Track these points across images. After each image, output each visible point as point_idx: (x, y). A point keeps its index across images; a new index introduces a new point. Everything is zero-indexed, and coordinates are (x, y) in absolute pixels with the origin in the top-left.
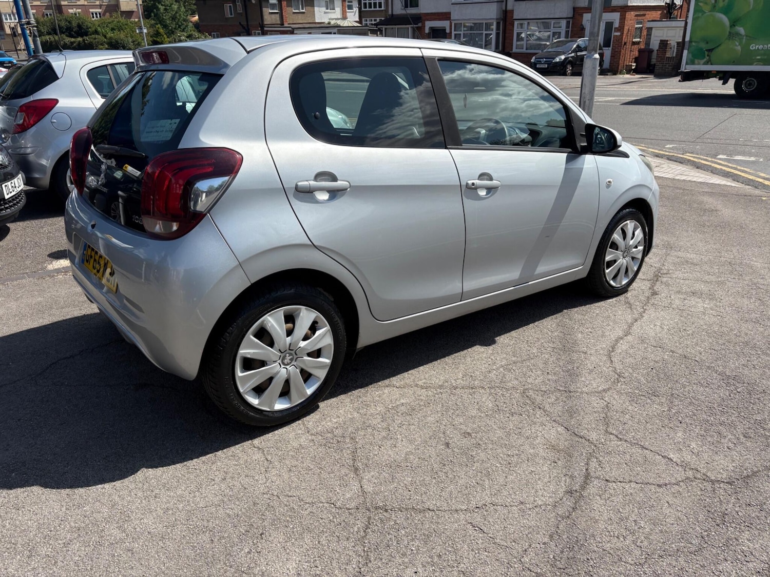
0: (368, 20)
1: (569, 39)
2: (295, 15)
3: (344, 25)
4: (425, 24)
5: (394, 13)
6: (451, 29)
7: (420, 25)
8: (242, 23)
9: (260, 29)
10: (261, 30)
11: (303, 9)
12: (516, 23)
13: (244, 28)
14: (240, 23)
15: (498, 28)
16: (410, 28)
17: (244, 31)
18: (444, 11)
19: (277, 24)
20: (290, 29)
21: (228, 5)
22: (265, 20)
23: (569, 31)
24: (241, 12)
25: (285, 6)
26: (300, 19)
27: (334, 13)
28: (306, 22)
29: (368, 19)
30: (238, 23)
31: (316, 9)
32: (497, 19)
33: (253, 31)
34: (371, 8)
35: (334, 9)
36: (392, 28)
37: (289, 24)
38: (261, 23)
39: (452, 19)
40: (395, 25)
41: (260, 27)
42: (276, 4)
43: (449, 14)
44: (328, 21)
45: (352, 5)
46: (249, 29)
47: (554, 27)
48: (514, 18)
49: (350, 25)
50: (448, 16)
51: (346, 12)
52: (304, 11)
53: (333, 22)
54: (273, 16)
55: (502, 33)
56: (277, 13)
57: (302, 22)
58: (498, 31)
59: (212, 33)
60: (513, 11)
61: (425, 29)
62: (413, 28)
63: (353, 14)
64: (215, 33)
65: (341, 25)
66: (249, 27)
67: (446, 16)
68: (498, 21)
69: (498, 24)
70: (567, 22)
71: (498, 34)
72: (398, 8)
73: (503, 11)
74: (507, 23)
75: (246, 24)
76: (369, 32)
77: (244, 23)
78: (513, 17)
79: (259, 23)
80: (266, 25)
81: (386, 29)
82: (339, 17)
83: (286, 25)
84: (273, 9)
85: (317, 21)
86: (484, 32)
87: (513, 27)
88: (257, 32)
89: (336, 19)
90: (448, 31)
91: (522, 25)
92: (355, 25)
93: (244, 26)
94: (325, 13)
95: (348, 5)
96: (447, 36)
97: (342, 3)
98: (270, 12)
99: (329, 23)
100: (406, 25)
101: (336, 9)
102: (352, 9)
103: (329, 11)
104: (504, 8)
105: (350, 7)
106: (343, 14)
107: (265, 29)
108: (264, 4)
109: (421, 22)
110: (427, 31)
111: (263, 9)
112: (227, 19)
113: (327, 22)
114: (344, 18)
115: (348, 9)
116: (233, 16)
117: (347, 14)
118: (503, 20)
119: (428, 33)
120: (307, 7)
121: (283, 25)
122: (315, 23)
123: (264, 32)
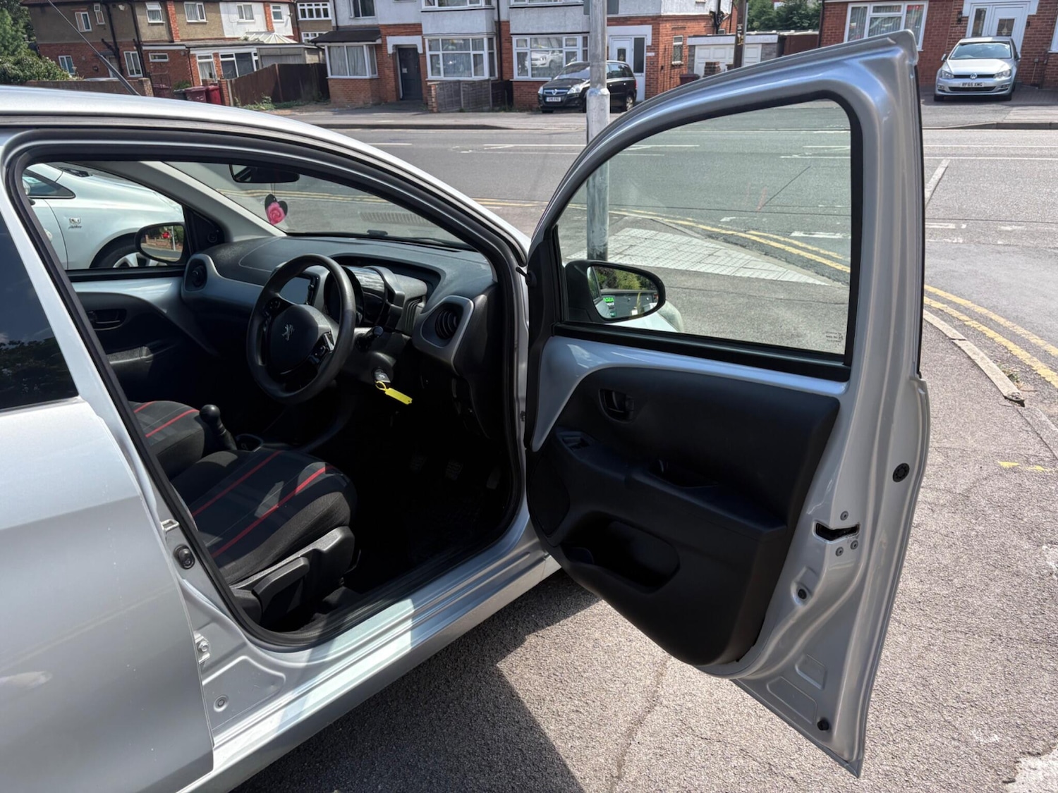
0: (310, 35)
2: (192, 26)
3: (270, 43)
4: (386, 40)
5: (340, 24)
6: (424, 48)
7: (379, 41)
8: (106, 41)
9: (135, 48)
10: (137, 50)
11: (202, 18)
12: (514, 39)
13: (109, 47)
14: (103, 40)
15: (491, 47)
16: (365, 47)
17: (111, 51)
18: (413, 21)
19: (166, 41)
20: (184, 48)
21: (82, 13)
22: (141, 34)
23: (587, 50)
24: (104, 23)
25: (173, 14)
26: (199, 33)
27: (254, 23)
28: (209, 37)
29: (310, 33)
30: (100, 41)
31: (223, 16)
32: (488, 34)
33: (125, 52)
34: (313, 17)
35: (253, 19)
36: (339, 47)
37: (182, 40)
38: (136, 40)
39: (424, 33)
40: (343, 42)
41: (136, 46)
42: (158, 11)
43: (420, 25)
44: (245, 35)
45: (280, 12)
46: (118, 49)
47: (566, 45)
48: (511, 32)
49: (278, 42)
50: (419, 29)
51: (271, 23)
52: (204, 20)
53: (251, 38)
54: (156, 27)
55: (497, 54)
56: (162, 24)
57: (202, 37)
58: (491, 51)
59: (60, 57)
60: (508, 22)
61: (386, 48)
62: (370, 47)
63: (284, 24)
64: (64, 57)
65: (265, 42)
66: (119, 47)
67: (415, 29)
68: (490, 36)
69: (490, 40)
70: (584, 37)
71: (491, 55)
72: (346, 17)
73: (495, 22)
74: (503, 40)
75: (112, 41)
76: (306, 52)
77: (110, 40)
78: (509, 31)
79: (134, 40)
80: (145, 42)
81: (329, 48)
82: (263, 29)
83: (177, 41)
84: (154, 19)
85: (227, 36)
86: (472, 53)
87: (512, 45)
88: (131, 53)
89: (257, 33)
90: (420, 51)
91: (522, 42)
92: (287, 42)
93: (110, 44)
94: (239, 23)
95: (274, 12)
97: (265, 10)
98: (149, 24)
99: (246, 39)
100: (358, 41)
101: (255, 16)
102: (281, 18)
103: (244, 20)
104: (496, 18)
105: (278, 16)
106: (267, 26)
107: (144, 48)
108: (138, 10)
109: (380, 37)
110: (390, 50)
111: (138, 17)
112: (81, 35)
113: (242, 38)
114: (270, 30)
115: (275, 19)
116: (91, 30)
117: (274, 25)
118: (496, 34)
119: (393, 54)
120: (209, 14)
121: (173, 42)
122: (224, 39)
123: (142, 54)
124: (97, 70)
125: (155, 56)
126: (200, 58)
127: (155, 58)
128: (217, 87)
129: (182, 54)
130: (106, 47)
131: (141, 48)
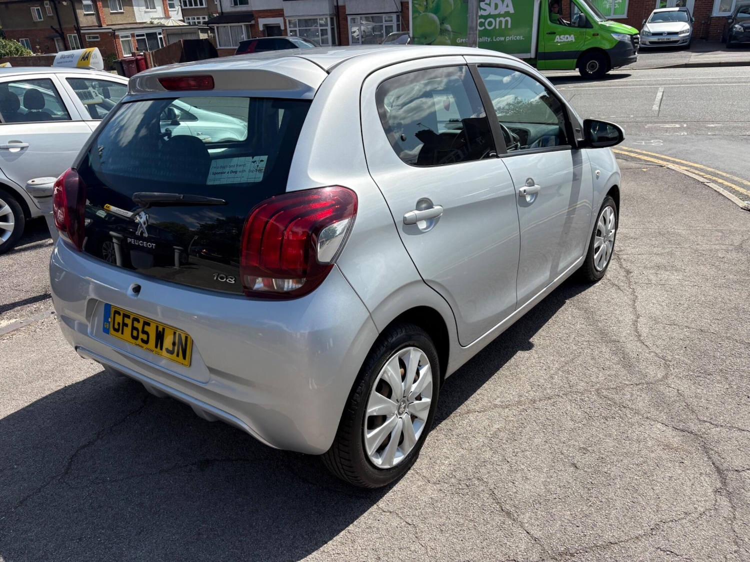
0: (190, 19)
1: (401, 32)
2: (113, 15)
3: (169, 25)
4: (258, 21)
5: (224, 11)
6: (285, 26)
7: (253, 22)
8: (54, 27)
9: (75, 32)
10: (77, 33)
11: (121, 9)
12: (349, 18)
13: (57, 32)
14: (52, 27)
15: (332, 24)
16: (243, 26)
17: (58, 35)
18: (277, 7)
19: (95, 26)
20: (111, 30)
21: (35, 8)
22: (80, 22)
23: (399, 24)
24: (52, 15)
25: (101, 7)
26: (119, 20)
27: (156, 12)
28: (126, 22)
29: (190, 17)
30: (50, 27)
31: (136, 8)
32: (330, 15)
33: (68, 35)
34: (192, 6)
35: (155, 8)
36: (224, 27)
37: (107, 25)
38: (76, 26)
39: (285, 15)
40: (228, 23)
41: (76, 30)
42: (90, 5)
43: (282, 10)
44: (150, 20)
45: (173, 4)
46: (63, 33)
47: (386, 21)
48: (347, 13)
49: (175, 25)
50: (281, 13)
51: (168, 11)
52: (122, 11)
53: (156, 22)
54: (89, 17)
55: (337, 28)
56: (93, 14)
57: (121, 23)
58: (333, 27)
59: (20, 39)
60: (345, 6)
61: (258, 27)
62: (247, 26)
63: (176, 12)
64: (24, 39)
65: (166, 24)
66: (63, 31)
67: (279, 13)
68: (332, 17)
69: (332, 19)
70: (397, 16)
71: (333, 29)
72: (228, 6)
73: (335, 6)
74: (341, 19)
75: (58, 27)
76: (199, 31)
77: (57, 27)
78: (345, 12)
79: (75, 26)
80: (83, 27)
81: (217, 27)
82: (162, 16)
83: (104, 26)
84: (87, 11)
85: (138, 21)
86: (320, 28)
87: (347, 22)
88: (73, 35)
89: (159, 18)
90: (282, 28)
91: (354, 19)
92: (181, 25)
93: (57, 29)
94: (146, 12)
95: (169, 4)
96: (283, 33)
97: (163, 2)
98: (85, 14)
99: (152, 23)
100: (239, 23)
101: (157, 7)
102: (174, 8)
103: (149, 10)
104: (336, 4)
105: (172, 6)
106: (165, 14)
107: (82, 31)
108: (76, 5)
109: (254, 19)
110: (261, 28)
111: (77, 11)
112: (36, 23)
113: (149, 22)
114: (167, 17)
115: (170, 8)
116: (42, 20)
117: (170, 12)
118: (336, 15)
119: (263, 30)
120: (124, 7)
121: (102, 26)
122: (136, 23)
123: (80, 36)
124: (48, 48)
125: (89, 37)
126: (122, 37)
127: (90, 39)
128: (143, 57)
129: (110, 35)
130: (54, 31)
131: (80, 32)
